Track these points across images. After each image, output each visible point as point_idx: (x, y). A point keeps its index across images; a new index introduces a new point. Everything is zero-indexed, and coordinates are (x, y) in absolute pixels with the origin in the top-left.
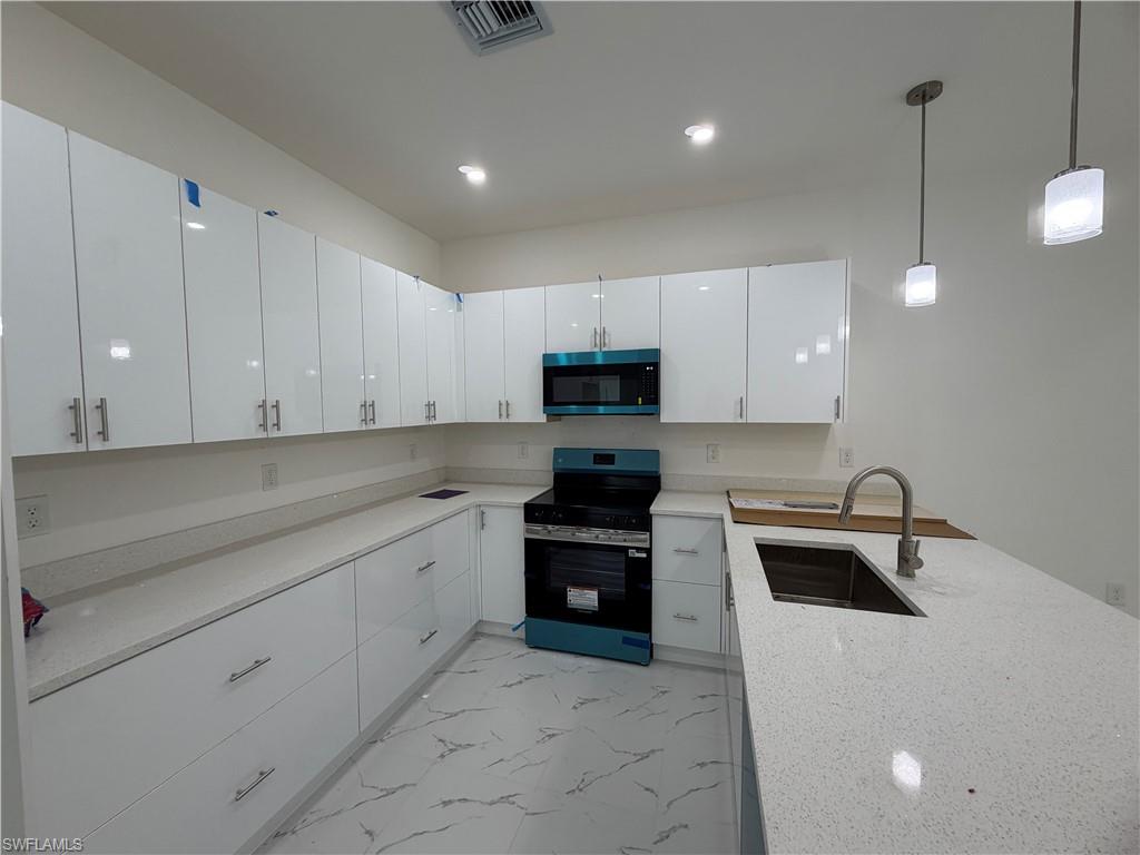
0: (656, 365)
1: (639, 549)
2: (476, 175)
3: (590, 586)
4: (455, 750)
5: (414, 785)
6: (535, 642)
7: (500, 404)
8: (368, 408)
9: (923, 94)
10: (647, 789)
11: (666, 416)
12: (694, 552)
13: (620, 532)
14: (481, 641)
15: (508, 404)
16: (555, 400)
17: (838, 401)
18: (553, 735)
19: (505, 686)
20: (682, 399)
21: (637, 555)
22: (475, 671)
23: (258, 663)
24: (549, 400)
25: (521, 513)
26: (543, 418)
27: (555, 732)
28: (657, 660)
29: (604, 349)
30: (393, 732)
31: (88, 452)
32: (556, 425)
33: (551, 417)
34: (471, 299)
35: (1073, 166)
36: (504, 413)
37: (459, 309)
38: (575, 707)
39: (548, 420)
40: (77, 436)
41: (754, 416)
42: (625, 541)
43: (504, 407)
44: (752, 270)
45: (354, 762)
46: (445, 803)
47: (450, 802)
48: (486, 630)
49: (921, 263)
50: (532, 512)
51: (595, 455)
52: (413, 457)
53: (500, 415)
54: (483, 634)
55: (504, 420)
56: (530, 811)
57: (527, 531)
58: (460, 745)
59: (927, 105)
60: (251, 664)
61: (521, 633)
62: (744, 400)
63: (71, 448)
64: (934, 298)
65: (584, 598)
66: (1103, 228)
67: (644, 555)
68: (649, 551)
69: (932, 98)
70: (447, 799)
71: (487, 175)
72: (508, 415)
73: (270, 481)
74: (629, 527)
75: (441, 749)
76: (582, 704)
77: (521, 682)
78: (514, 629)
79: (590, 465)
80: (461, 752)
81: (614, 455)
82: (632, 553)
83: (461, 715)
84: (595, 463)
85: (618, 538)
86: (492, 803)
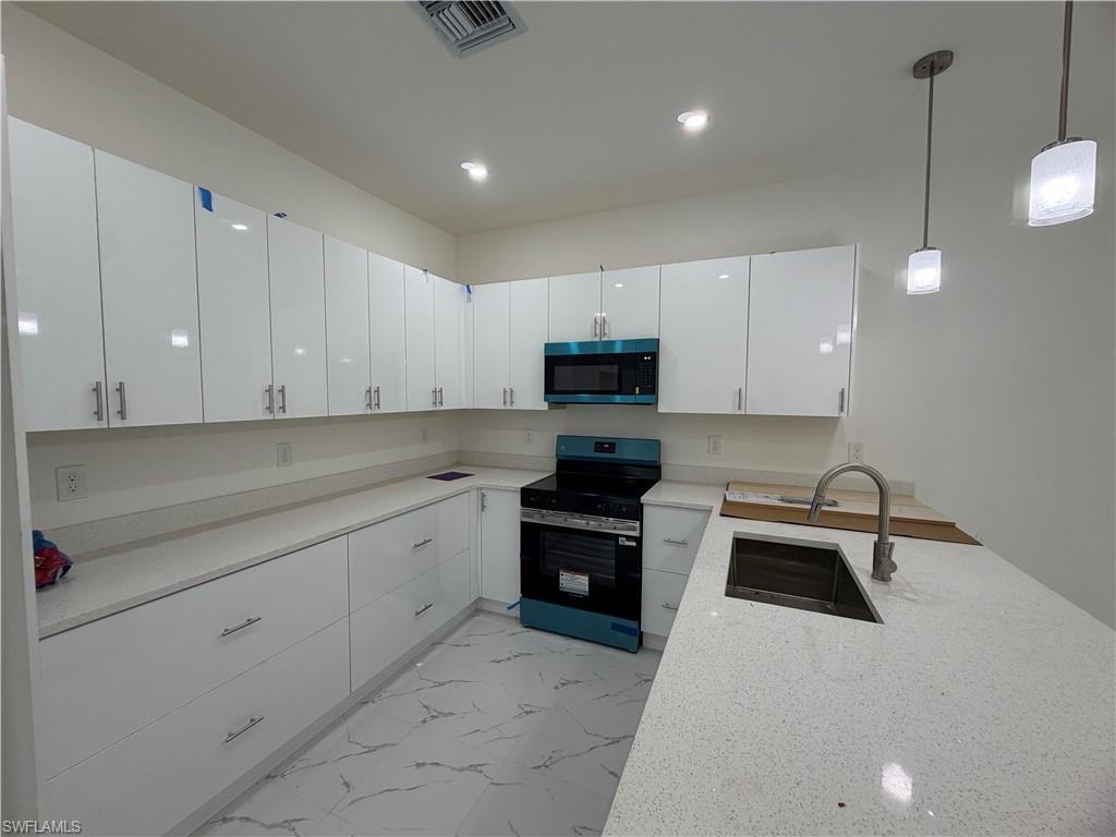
0: (655, 356)
1: (629, 538)
2: (478, 172)
3: (581, 571)
4: (437, 717)
5: (395, 745)
6: (529, 622)
7: (505, 392)
8: (373, 395)
9: (931, 66)
10: (611, 773)
11: (662, 408)
12: (684, 543)
13: (611, 519)
14: (479, 617)
15: (512, 392)
16: (557, 388)
17: (842, 393)
18: (531, 712)
19: (494, 661)
20: (680, 389)
21: (627, 543)
22: (468, 645)
23: (250, 622)
24: (550, 388)
25: (518, 496)
26: (544, 406)
27: (533, 709)
28: (647, 649)
29: (604, 339)
30: (384, 695)
31: (109, 428)
32: (560, 413)
33: (553, 405)
34: (481, 291)
35: (1063, 138)
36: (508, 400)
37: (469, 300)
38: (556, 688)
39: (550, 408)
40: (98, 414)
41: (753, 408)
42: (615, 528)
43: (509, 394)
44: (754, 257)
45: (346, 719)
46: (418, 765)
47: (423, 764)
48: (487, 607)
49: (925, 248)
50: (529, 497)
51: (597, 443)
52: (425, 439)
53: (505, 402)
54: (482, 611)
55: (508, 407)
56: (494, 781)
57: (523, 515)
58: (442, 713)
59: (935, 77)
60: (244, 621)
61: (516, 612)
62: (743, 392)
63: (94, 425)
64: (938, 285)
65: (576, 582)
66: (1095, 206)
67: (634, 544)
68: (639, 540)
69: (941, 69)
70: (421, 762)
71: (489, 172)
72: (512, 403)
73: (285, 458)
74: (619, 515)
75: (425, 714)
76: (563, 684)
77: (509, 659)
78: (509, 608)
79: (591, 453)
80: (441, 719)
81: (614, 444)
82: (622, 541)
83: (448, 685)
84: (596, 451)
85: (608, 525)
86: (461, 770)
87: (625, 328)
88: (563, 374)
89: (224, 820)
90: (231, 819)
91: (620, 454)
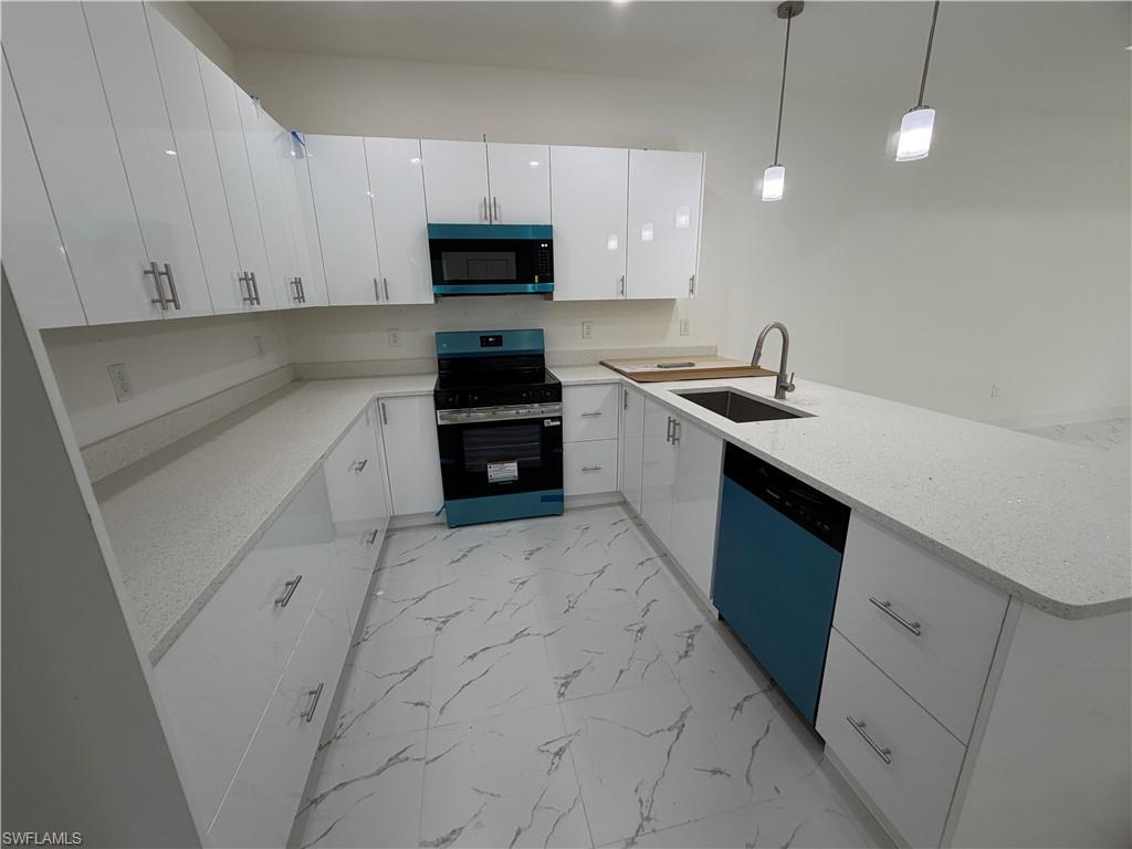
0: (550, 243)
1: (553, 419)
3: (509, 459)
4: (447, 620)
5: (431, 657)
6: (456, 522)
7: (376, 283)
9: (789, 11)
11: (557, 297)
12: (597, 414)
13: (536, 405)
14: (398, 536)
15: (386, 283)
16: (447, 278)
17: (692, 279)
18: (525, 582)
19: (452, 562)
20: (573, 277)
21: (552, 424)
22: (412, 560)
23: (294, 585)
24: (437, 278)
25: (432, 401)
26: (432, 302)
27: (524, 580)
29: (494, 222)
30: (370, 631)
33: (442, 297)
34: (314, 141)
35: (919, 106)
36: (382, 293)
37: (300, 155)
38: (526, 559)
39: (436, 301)
41: (632, 293)
42: (541, 413)
43: (382, 286)
44: (632, 151)
45: (351, 665)
46: (471, 657)
47: (475, 655)
49: (775, 164)
51: (482, 337)
53: (377, 297)
54: (395, 530)
55: (382, 302)
56: (545, 633)
57: (438, 418)
58: (449, 616)
59: (792, 19)
61: (443, 518)
62: (625, 279)
64: (781, 194)
65: (505, 471)
66: (930, 152)
67: (558, 423)
68: (560, 419)
69: (794, 15)
70: (471, 654)
72: (387, 297)
73: (124, 389)
74: (543, 399)
75: (434, 625)
76: (531, 554)
77: (465, 555)
78: (438, 514)
79: (477, 348)
80: (453, 620)
81: (500, 337)
82: (547, 423)
83: (428, 596)
84: (482, 346)
85: (535, 411)
86: (511, 641)
87: (517, 212)
88: (453, 262)
89: (315, 802)
90: (323, 796)
91: (506, 347)
